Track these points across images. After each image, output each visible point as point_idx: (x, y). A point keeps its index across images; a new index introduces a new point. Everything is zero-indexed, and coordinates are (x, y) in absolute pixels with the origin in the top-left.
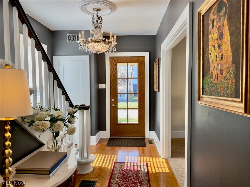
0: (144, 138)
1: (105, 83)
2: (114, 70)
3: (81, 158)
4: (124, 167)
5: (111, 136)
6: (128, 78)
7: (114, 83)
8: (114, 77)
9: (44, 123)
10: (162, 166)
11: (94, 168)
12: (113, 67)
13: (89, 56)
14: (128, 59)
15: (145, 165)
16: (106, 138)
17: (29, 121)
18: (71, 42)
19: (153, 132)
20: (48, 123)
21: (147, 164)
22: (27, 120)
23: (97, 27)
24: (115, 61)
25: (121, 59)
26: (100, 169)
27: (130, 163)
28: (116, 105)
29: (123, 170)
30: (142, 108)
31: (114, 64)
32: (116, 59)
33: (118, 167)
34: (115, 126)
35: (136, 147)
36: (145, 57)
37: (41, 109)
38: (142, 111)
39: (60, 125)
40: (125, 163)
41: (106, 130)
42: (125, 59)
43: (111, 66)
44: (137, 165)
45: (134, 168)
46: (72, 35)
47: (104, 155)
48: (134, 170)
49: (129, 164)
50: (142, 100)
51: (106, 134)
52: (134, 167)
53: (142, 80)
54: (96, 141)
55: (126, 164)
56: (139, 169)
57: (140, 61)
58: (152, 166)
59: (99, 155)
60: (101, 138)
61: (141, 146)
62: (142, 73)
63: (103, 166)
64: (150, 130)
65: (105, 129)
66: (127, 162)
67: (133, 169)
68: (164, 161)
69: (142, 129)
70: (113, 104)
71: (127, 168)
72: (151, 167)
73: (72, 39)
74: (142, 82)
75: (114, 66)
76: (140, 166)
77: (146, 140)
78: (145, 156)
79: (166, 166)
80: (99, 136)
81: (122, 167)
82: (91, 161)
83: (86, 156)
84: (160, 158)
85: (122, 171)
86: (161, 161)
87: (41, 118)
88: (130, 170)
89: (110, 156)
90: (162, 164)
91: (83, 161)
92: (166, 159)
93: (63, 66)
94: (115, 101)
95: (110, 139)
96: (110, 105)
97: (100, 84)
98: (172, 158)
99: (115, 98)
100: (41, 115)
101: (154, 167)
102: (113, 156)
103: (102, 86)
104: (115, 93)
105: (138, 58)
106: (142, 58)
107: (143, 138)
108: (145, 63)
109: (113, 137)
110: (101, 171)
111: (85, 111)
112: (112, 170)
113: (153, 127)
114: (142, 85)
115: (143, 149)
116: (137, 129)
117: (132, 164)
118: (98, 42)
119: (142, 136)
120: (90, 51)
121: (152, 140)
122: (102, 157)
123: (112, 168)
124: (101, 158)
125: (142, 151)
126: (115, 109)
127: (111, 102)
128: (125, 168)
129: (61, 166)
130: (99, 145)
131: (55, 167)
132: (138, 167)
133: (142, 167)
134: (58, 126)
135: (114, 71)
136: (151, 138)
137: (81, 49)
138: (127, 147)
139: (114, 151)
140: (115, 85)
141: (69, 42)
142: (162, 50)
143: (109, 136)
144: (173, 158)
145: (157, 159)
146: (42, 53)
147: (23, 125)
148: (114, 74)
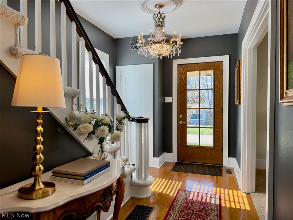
0: (221, 166)
1: (172, 97)
2: (182, 80)
3: (138, 179)
4: (189, 197)
5: (178, 161)
6: (200, 90)
7: (182, 96)
8: (183, 89)
9: (86, 126)
10: (241, 201)
11: (154, 193)
12: (182, 77)
13: (153, 64)
14: (200, 66)
15: (217, 197)
16: (172, 161)
17: (73, 124)
18: (134, 49)
19: (234, 160)
20: (91, 127)
21: (220, 197)
22: (71, 122)
23: (159, 26)
24: (184, 69)
25: (191, 67)
26: (161, 195)
27: (198, 193)
28: (184, 123)
29: (188, 199)
30: (218, 127)
31: (182, 73)
32: (185, 66)
33: (182, 195)
34: (184, 148)
35: (208, 176)
36: (223, 61)
37: (86, 112)
38: (218, 131)
39: (105, 130)
40: (191, 191)
41: (172, 153)
42: (197, 66)
43: (179, 76)
44: (207, 196)
45: (202, 200)
46: (135, 42)
47: (167, 181)
48: (202, 201)
49: (196, 193)
50: (218, 117)
51: (172, 157)
52: (202, 198)
53: (219, 92)
54: (160, 164)
55: (192, 193)
56: (208, 201)
57: (217, 68)
58: (227, 199)
59: (161, 179)
60: (166, 162)
61: (215, 175)
62: (219, 82)
63: (164, 192)
64: (229, 156)
65: (171, 151)
66: (194, 191)
67: (200, 200)
68: (245, 195)
69: (218, 154)
70: (181, 122)
71: (193, 198)
72: (225, 200)
73: (135, 47)
74: (218, 94)
75: (182, 75)
76: (211, 197)
77: (223, 168)
78: (218, 187)
79: (246, 201)
80: (164, 159)
81: (186, 196)
82: (149, 183)
83: (144, 177)
84: (239, 192)
85: (186, 200)
86: (240, 195)
87: (85, 120)
88: (196, 201)
89: (174, 182)
90: (240, 198)
91: (140, 182)
92: (248, 194)
93: (126, 77)
94: (184, 118)
95: (177, 164)
96: (178, 123)
97: (165, 98)
98: (256, 193)
99: (183, 114)
100: (84, 118)
101: (230, 201)
102: (177, 182)
103: (168, 100)
104: (183, 108)
105: (214, 64)
106: (219, 64)
107: (219, 166)
108: (223, 70)
109: (181, 162)
110: (161, 197)
111: (143, 123)
112: (173, 198)
113: (233, 152)
114: (218, 98)
115: (217, 179)
116: (212, 154)
117: (200, 194)
118: (159, 43)
119: (218, 163)
120: (152, 56)
121: (231, 170)
122: (165, 182)
123: (175, 196)
124: (163, 183)
125: (216, 181)
126: (183, 128)
127: (179, 119)
128: (191, 198)
129: (100, 175)
130: (163, 169)
131: (92, 174)
132: (207, 198)
133: (213, 200)
134: (102, 130)
135: (182, 82)
136: (230, 166)
137: (141, 54)
138: (196, 174)
139: (180, 178)
140: (183, 98)
141: (132, 49)
142: (244, 49)
143: (176, 160)
144: (258, 193)
145: (235, 192)
146: (93, 54)
147: (68, 128)
148: (182, 85)
